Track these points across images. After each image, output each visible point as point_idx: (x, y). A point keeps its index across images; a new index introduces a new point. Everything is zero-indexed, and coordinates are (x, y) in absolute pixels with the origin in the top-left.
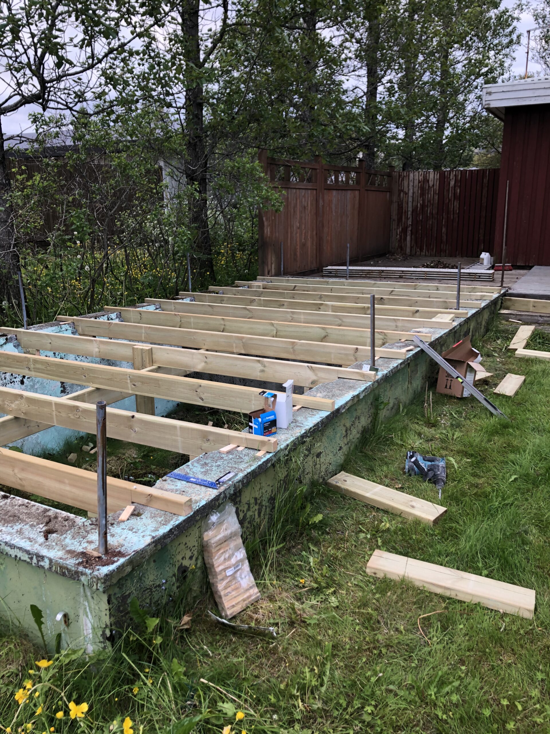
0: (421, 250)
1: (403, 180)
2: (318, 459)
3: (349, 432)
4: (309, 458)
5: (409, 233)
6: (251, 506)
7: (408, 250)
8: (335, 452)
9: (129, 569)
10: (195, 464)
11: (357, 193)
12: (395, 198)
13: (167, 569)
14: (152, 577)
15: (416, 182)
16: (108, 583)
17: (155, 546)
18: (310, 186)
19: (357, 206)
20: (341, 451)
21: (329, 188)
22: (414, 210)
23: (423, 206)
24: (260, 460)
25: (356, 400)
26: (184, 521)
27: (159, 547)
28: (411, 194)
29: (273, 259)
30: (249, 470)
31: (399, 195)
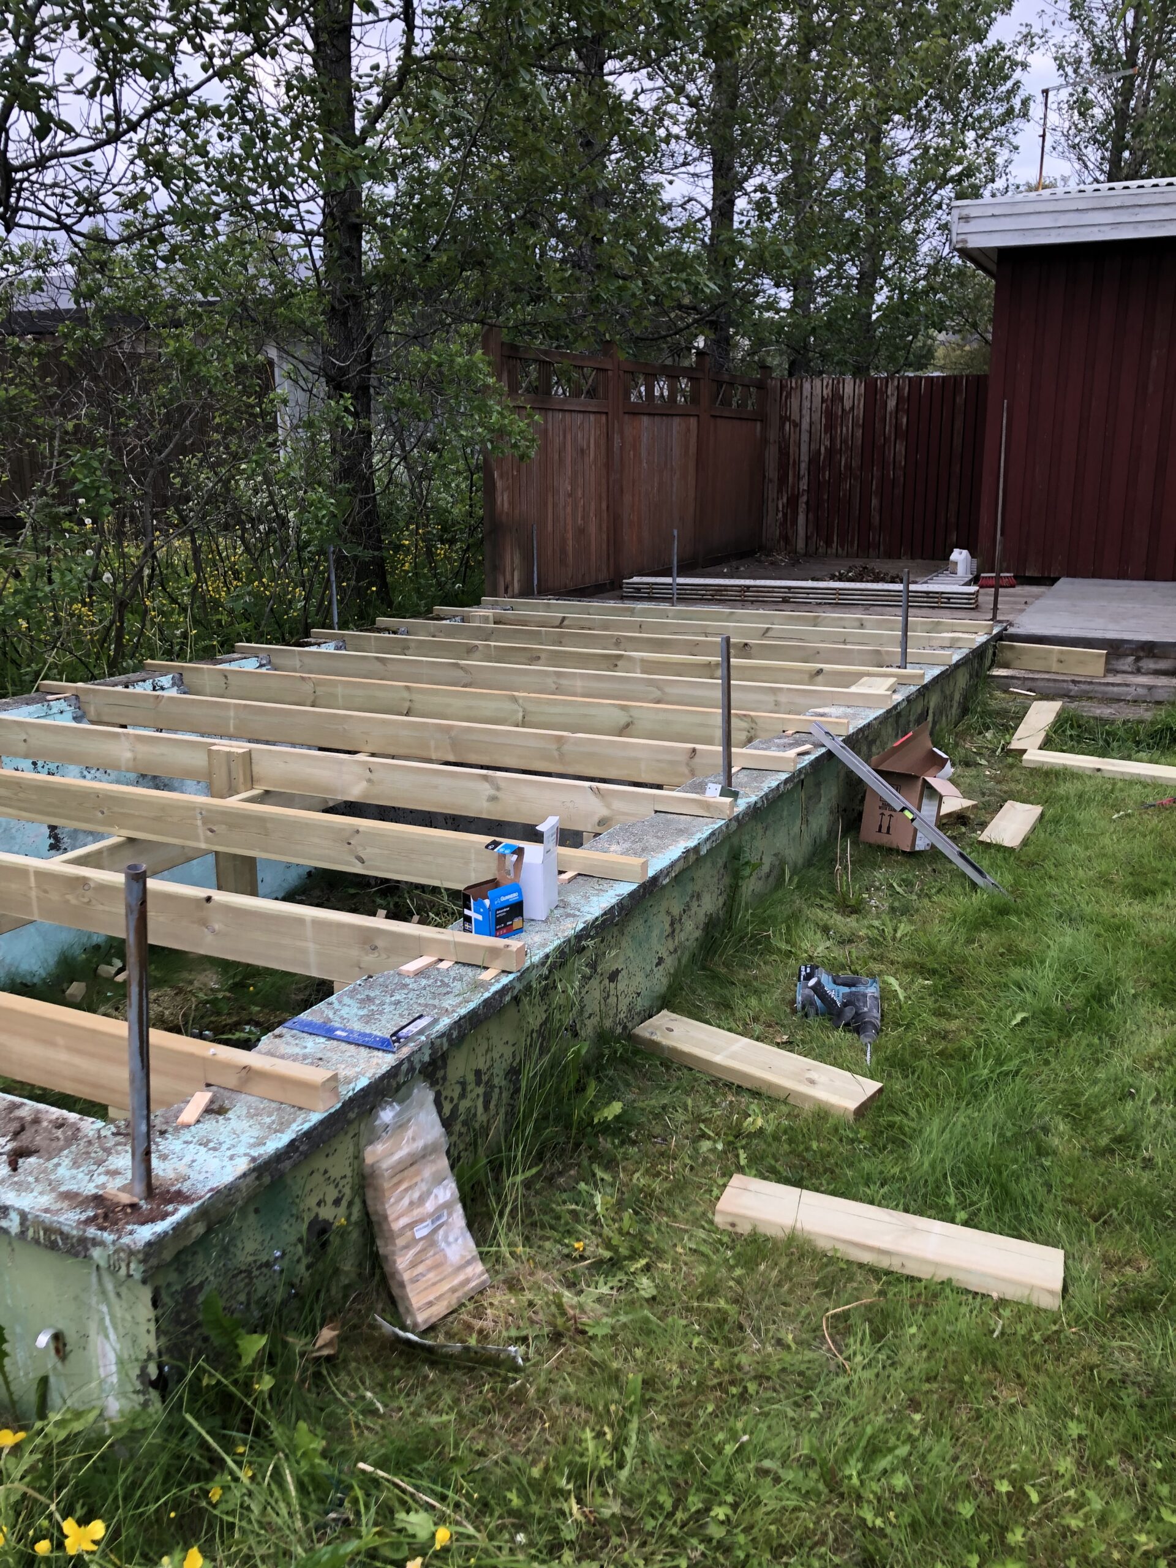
0: (828, 543)
1: (789, 395)
2: (612, 985)
3: (677, 926)
4: (594, 983)
5: (802, 507)
6: (469, 1088)
7: (801, 545)
8: (648, 968)
9: (200, 1229)
10: (346, 1000)
11: (693, 422)
12: (773, 435)
13: (285, 1226)
14: (251, 1246)
15: (817, 401)
16: (153, 1262)
17: (258, 1178)
18: (593, 405)
19: (693, 449)
20: (661, 968)
21: (635, 412)
22: (813, 460)
23: (830, 451)
24: (487, 990)
25: (692, 858)
26: (322, 1122)
27: (267, 1180)
28: (805, 425)
29: (517, 561)
30: (463, 1011)
31: (782, 427)
